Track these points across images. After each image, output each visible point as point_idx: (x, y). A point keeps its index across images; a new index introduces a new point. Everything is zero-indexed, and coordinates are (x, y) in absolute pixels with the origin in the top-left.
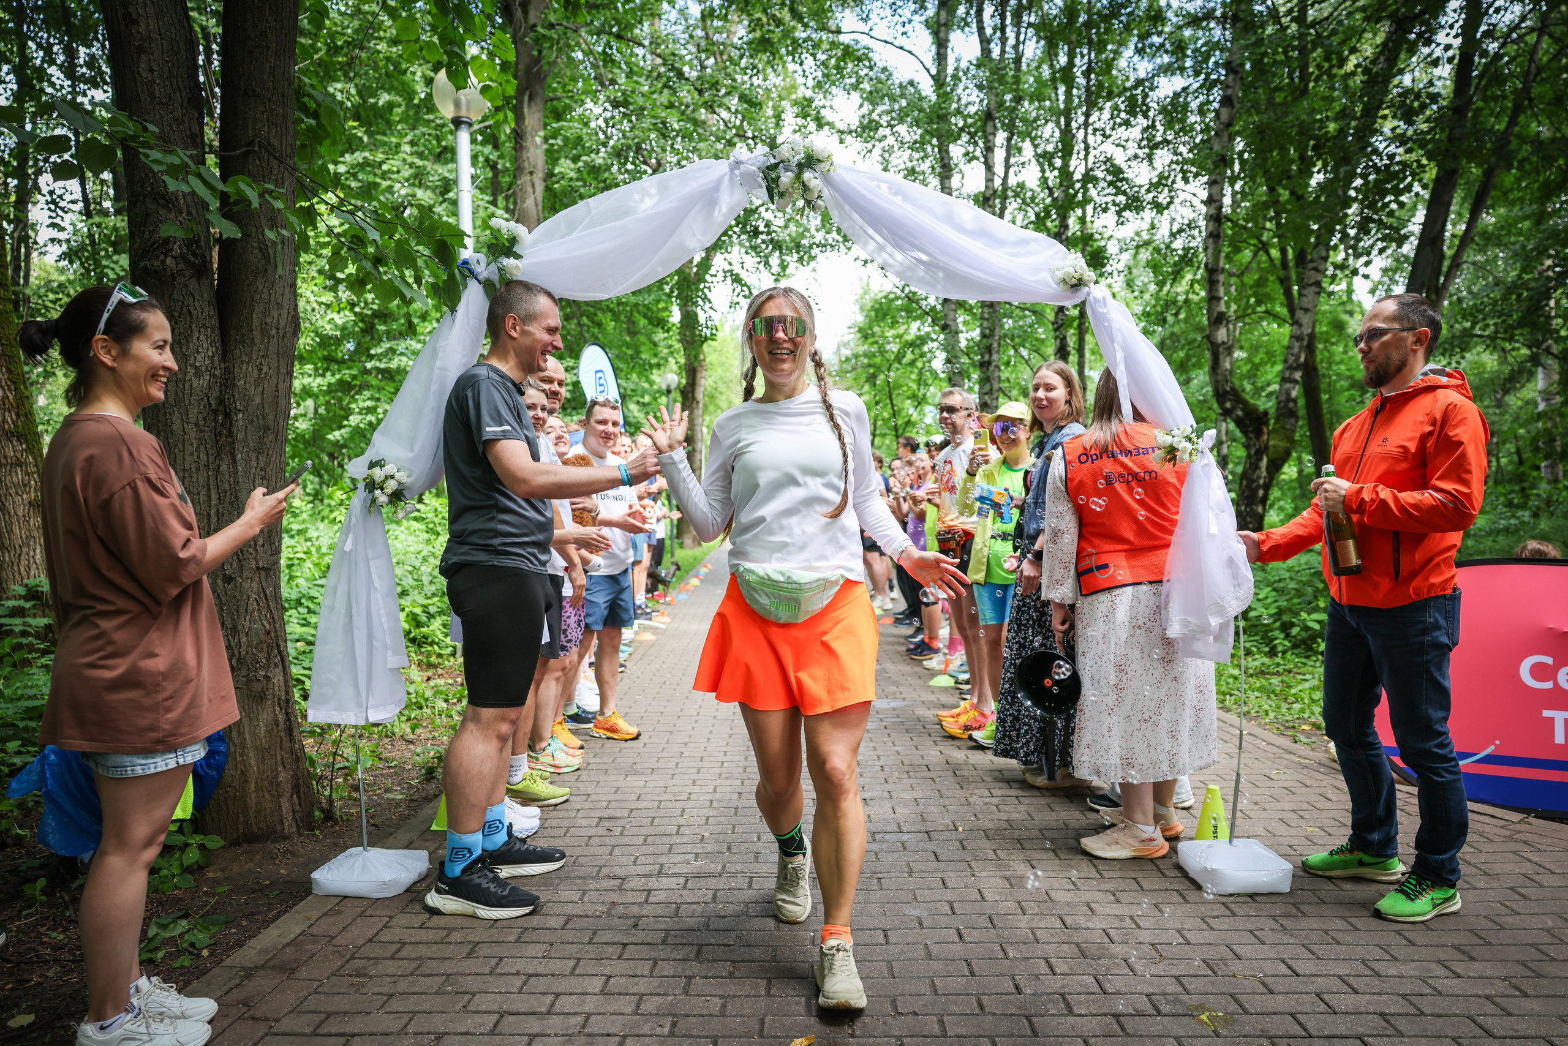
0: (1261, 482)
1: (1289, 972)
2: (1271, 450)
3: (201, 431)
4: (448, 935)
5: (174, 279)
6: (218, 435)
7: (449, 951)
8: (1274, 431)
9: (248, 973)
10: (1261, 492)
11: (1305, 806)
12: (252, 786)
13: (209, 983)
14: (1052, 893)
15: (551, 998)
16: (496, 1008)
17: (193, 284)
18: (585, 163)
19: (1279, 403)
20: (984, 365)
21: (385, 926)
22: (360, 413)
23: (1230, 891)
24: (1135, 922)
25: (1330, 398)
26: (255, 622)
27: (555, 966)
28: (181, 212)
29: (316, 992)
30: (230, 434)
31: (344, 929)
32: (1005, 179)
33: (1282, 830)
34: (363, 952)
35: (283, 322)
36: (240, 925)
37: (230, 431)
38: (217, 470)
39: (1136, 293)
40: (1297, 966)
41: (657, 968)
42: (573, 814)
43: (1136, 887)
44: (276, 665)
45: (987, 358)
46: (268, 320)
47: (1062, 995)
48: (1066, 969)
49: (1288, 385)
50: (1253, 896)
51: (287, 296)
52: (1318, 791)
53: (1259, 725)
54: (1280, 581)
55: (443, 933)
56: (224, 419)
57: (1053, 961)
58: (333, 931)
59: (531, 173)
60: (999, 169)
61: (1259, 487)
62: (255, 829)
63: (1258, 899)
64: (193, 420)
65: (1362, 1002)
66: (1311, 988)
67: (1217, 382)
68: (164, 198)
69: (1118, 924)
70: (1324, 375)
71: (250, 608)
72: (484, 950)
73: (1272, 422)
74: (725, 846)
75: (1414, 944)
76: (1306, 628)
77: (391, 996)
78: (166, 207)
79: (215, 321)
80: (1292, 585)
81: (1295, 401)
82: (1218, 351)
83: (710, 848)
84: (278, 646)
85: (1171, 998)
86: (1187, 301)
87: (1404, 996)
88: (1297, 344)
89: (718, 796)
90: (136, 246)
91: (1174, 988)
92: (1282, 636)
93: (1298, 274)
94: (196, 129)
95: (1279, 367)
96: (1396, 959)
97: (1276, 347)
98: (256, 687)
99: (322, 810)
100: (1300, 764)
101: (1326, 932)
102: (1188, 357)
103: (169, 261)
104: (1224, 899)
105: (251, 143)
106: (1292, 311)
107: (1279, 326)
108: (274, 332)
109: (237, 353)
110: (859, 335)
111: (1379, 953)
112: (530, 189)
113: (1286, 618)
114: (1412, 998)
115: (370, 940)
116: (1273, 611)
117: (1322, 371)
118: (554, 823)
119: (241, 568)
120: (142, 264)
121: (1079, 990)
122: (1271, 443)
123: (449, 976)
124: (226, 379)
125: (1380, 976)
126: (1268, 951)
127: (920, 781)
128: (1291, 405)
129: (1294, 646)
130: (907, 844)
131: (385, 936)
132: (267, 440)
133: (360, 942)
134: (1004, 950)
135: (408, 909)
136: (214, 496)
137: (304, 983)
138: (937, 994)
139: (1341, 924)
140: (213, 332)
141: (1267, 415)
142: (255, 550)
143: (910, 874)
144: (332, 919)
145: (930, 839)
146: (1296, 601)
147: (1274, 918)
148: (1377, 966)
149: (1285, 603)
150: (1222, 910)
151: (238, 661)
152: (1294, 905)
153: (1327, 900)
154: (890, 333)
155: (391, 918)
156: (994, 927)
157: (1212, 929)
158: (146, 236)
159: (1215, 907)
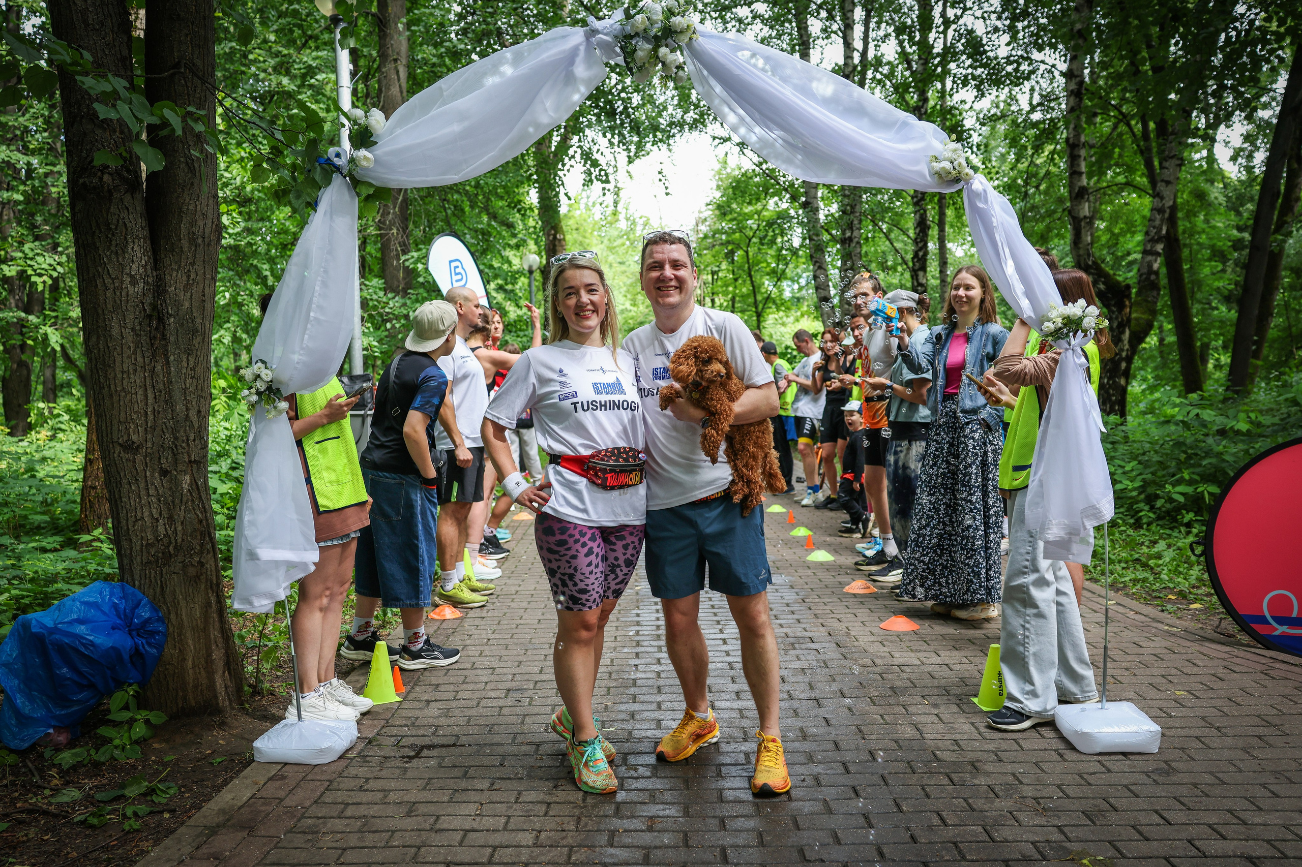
0: (1124, 354)
1: (1162, 822)
2: (1133, 323)
3: (138, 335)
4: (385, 797)
5: (111, 194)
6: (152, 338)
7: (390, 810)
8: (1137, 304)
9: (213, 829)
10: (1124, 365)
11: (1174, 671)
12: (190, 664)
13: (179, 839)
14: (939, 753)
15: (490, 850)
16: (441, 859)
17: (127, 198)
19: (1141, 276)
20: (845, 241)
21: (327, 789)
23: (1098, 750)
24: (1018, 779)
25: (1191, 267)
26: (189, 511)
27: (488, 822)
28: (115, 131)
29: (276, 847)
30: (164, 337)
31: (290, 792)
32: (864, 54)
33: (1153, 694)
34: (310, 812)
35: (207, 231)
36: (192, 790)
37: (163, 335)
38: (153, 371)
40: (1171, 816)
41: (582, 823)
42: (482, 686)
43: (1016, 747)
44: (208, 552)
45: (848, 234)
46: (195, 230)
47: (955, 844)
48: (957, 821)
49: (1149, 258)
50: (1124, 754)
51: (211, 207)
52: (1185, 657)
53: (1127, 595)
54: (1144, 454)
55: (380, 795)
56: (158, 324)
57: (944, 814)
58: (281, 794)
59: (396, 60)
60: (858, 44)
61: (1121, 359)
62: (193, 703)
63: (1132, 757)
64: (130, 325)
65: (1230, 847)
66: (1184, 835)
67: (1079, 256)
69: (1002, 781)
70: (1185, 245)
71: (185, 499)
72: (422, 808)
73: (1134, 293)
74: (629, 714)
75: (1278, 796)
76: (1171, 500)
77: (345, 849)
78: (101, 127)
79: (147, 232)
80: (1156, 458)
81: (1157, 273)
82: (1080, 225)
83: (614, 716)
84: (209, 534)
85: (1054, 845)
86: (1048, 173)
87: (1269, 842)
88: (1158, 217)
89: (615, 668)
90: (75, 164)
91: (1056, 836)
92: (1147, 508)
93: (1159, 145)
94: (126, 52)
95: (1139, 237)
96: (1261, 809)
97: (1137, 217)
98: (192, 571)
99: (250, 686)
100: (1167, 631)
101: (1195, 785)
102: (1049, 229)
103: (106, 177)
104: (1100, 758)
105: (177, 65)
106: (1153, 182)
107: (1140, 197)
108: (200, 241)
109: (167, 261)
110: (717, 212)
111: (1246, 805)
112: (394, 76)
113: (1150, 490)
114: (1276, 843)
115: (316, 802)
116: (1138, 484)
117: (1183, 242)
118: (467, 695)
119: (176, 462)
120: (81, 181)
121: (970, 839)
122: (1134, 315)
123: (393, 832)
124: (158, 286)
125: (1246, 824)
126: (1141, 803)
127: (805, 652)
128: (1153, 277)
129: (1159, 518)
130: (799, 711)
131: (329, 797)
132: (195, 342)
133: (307, 804)
134: (897, 805)
135: (345, 774)
136: (150, 396)
137: (265, 840)
138: (840, 844)
139: (1209, 779)
140: (145, 242)
141: (1128, 287)
142: (188, 444)
143: (805, 737)
144: (278, 784)
145: (819, 706)
146: (1160, 474)
147: (1147, 774)
148: (1244, 815)
149: (1150, 476)
150: (1098, 768)
151: (175, 547)
152: (1165, 762)
153: (1196, 758)
154: (748, 209)
155: (331, 781)
156: (886, 784)
157: (1089, 784)
158: (84, 155)
159: (1091, 764)
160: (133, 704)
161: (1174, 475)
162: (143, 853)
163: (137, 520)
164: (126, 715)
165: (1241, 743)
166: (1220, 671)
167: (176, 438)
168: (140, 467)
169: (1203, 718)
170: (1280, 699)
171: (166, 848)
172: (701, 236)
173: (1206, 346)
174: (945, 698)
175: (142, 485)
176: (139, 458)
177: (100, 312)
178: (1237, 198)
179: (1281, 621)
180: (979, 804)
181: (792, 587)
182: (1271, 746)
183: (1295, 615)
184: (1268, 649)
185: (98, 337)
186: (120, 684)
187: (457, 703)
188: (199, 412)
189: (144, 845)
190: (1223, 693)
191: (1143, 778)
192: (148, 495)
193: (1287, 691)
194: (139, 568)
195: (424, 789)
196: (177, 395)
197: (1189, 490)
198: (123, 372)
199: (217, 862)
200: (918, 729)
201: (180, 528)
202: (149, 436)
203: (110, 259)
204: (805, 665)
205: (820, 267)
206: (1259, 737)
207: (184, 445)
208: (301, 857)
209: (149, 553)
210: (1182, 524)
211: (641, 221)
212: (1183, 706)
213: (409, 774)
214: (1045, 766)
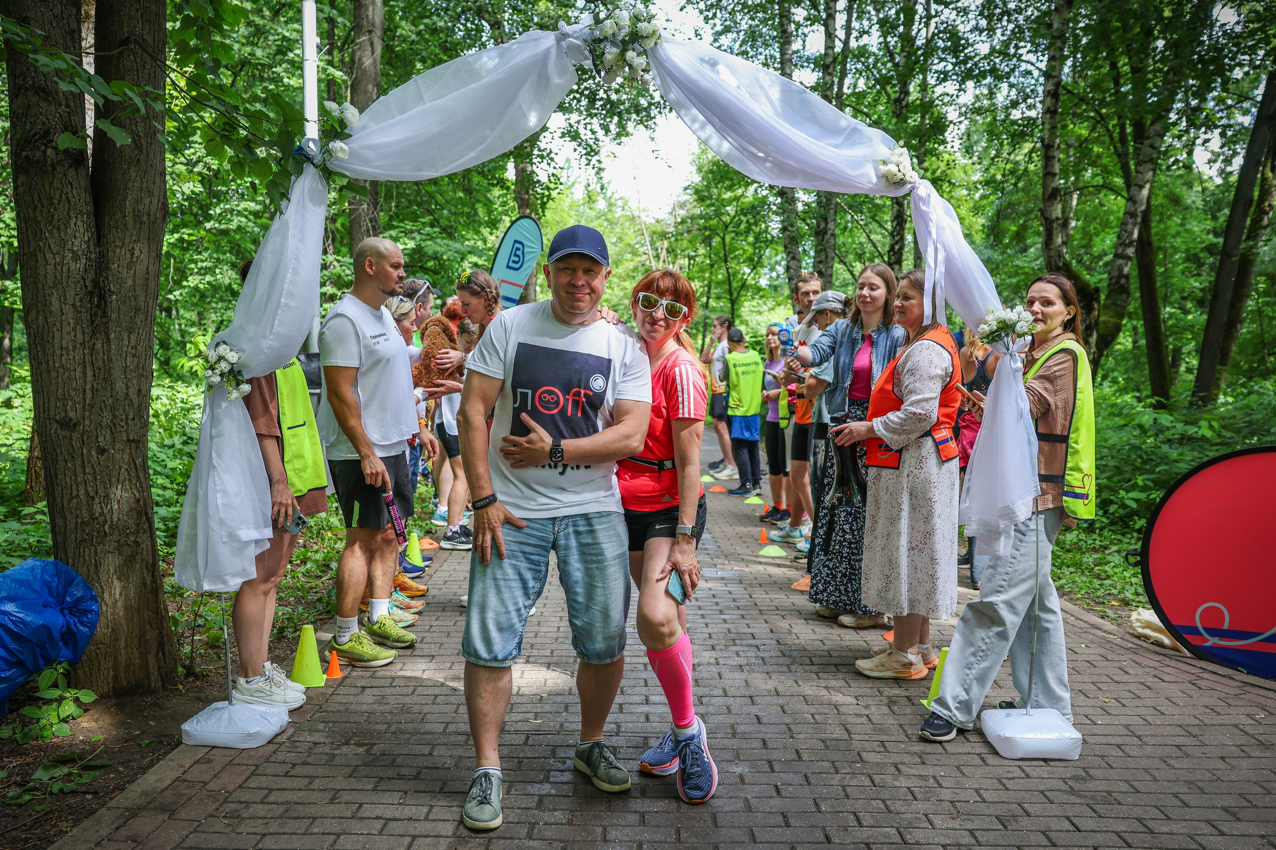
1: (1072, 828)
2: (1101, 326)
3: (78, 312)
4: (310, 783)
5: (54, 169)
6: (93, 316)
7: (313, 797)
8: (1106, 307)
9: (134, 812)
11: (1104, 679)
12: (122, 643)
13: (99, 821)
14: (864, 755)
15: (409, 839)
17: (71, 172)
18: (426, 25)
19: (1111, 280)
20: (819, 233)
21: (252, 774)
22: (199, 273)
23: (1020, 756)
24: (938, 782)
25: (1165, 272)
26: (126, 491)
27: (410, 812)
28: (60, 105)
29: (195, 831)
30: (105, 314)
31: (215, 776)
32: (846, 43)
33: (1081, 700)
34: (234, 797)
35: (153, 208)
36: (117, 771)
37: (104, 312)
38: (93, 348)
39: (975, 159)
40: (1081, 823)
42: (419, 674)
44: (145, 532)
45: (823, 226)
46: (141, 207)
47: (868, 845)
48: (872, 823)
49: (1120, 262)
50: (1045, 760)
51: (157, 184)
52: (1117, 664)
53: (1071, 600)
55: (306, 781)
56: (99, 301)
57: (861, 816)
58: (206, 778)
59: (370, 32)
60: (841, 34)
62: (125, 683)
63: (1052, 763)
64: (70, 301)
66: (1090, 842)
67: (1050, 257)
68: (44, 91)
69: (922, 783)
70: (1160, 248)
71: (121, 478)
72: (345, 796)
73: (1103, 297)
74: (563, 706)
75: (1187, 806)
76: (1124, 506)
77: (264, 835)
78: (47, 100)
79: (90, 208)
80: (1113, 463)
81: (1127, 277)
82: (1051, 227)
83: (548, 708)
84: (146, 514)
85: (964, 848)
86: (1026, 171)
88: (1131, 221)
90: (18, 136)
91: (968, 840)
93: (1136, 149)
94: (74, 25)
95: (1112, 239)
96: (1169, 819)
97: (1111, 218)
98: (127, 551)
99: (184, 667)
100: (1104, 638)
103: (50, 151)
104: (1021, 763)
105: (127, 41)
106: (1128, 185)
107: (1116, 199)
108: (145, 218)
109: (111, 238)
110: (695, 197)
111: (1155, 813)
112: (368, 50)
115: (240, 786)
117: (1155, 244)
119: (114, 440)
120: (24, 154)
121: (882, 840)
122: (1102, 319)
123: (315, 818)
124: (101, 263)
125: (1153, 833)
126: (1055, 810)
127: (745, 649)
128: (1123, 281)
129: (1112, 523)
130: (732, 708)
131: (253, 783)
132: (138, 320)
133: (232, 787)
134: (817, 804)
135: (272, 759)
136: (89, 373)
137: (184, 824)
138: (755, 842)
139: (1124, 787)
140: (88, 218)
141: (1097, 290)
142: (127, 423)
143: (734, 735)
144: (203, 767)
145: (753, 703)
146: (1115, 479)
147: (1064, 780)
148: (1152, 824)
149: (1105, 481)
150: (1017, 773)
151: (110, 527)
152: (1084, 769)
153: (1114, 766)
154: (727, 195)
155: (257, 766)
156: (809, 783)
157: (1007, 789)
158: (28, 127)
159: (1011, 769)
160: (62, 682)
161: (1129, 481)
162: (61, 833)
163: (72, 498)
164: (56, 693)
165: (1159, 752)
166: (1150, 680)
167: (115, 417)
168: (76, 444)
169: (1126, 726)
170: (1203, 709)
171: (85, 830)
172: (679, 220)
173: (1177, 351)
174: (877, 699)
175: (78, 463)
176: (75, 436)
177: (40, 287)
178: (1215, 203)
179: (1213, 632)
180: (897, 806)
181: (741, 582)
182: (1188, 756)
183: (1226, 627)
184: (1200, 659)
185: (38, 312)
186: (49, 662)
187: (393, 690)
188: (140, 390)
189: (64, 825)
190: (1149, 702)
191: (1060, 785)
192: (85, 473)
193: (1211, 702)
194: (73, 546)
195: (350, 776)
196: (117, 373)
197: (1142, 496)
198: (62, 348)
199: (134, 845)
200: (847, 730)
201: (116, 507)
202: (87, 414)
203: (51, 233)
204: (743, 661)
205: (793, 258)
206: (1178, 747)
207: (123, 424)
208: (222, 841)
209: (83, 531)
210: (1134, 530)
211: (620, 203)
212: (1109, 714)
213: (337, 761)
214: (966, 770)
